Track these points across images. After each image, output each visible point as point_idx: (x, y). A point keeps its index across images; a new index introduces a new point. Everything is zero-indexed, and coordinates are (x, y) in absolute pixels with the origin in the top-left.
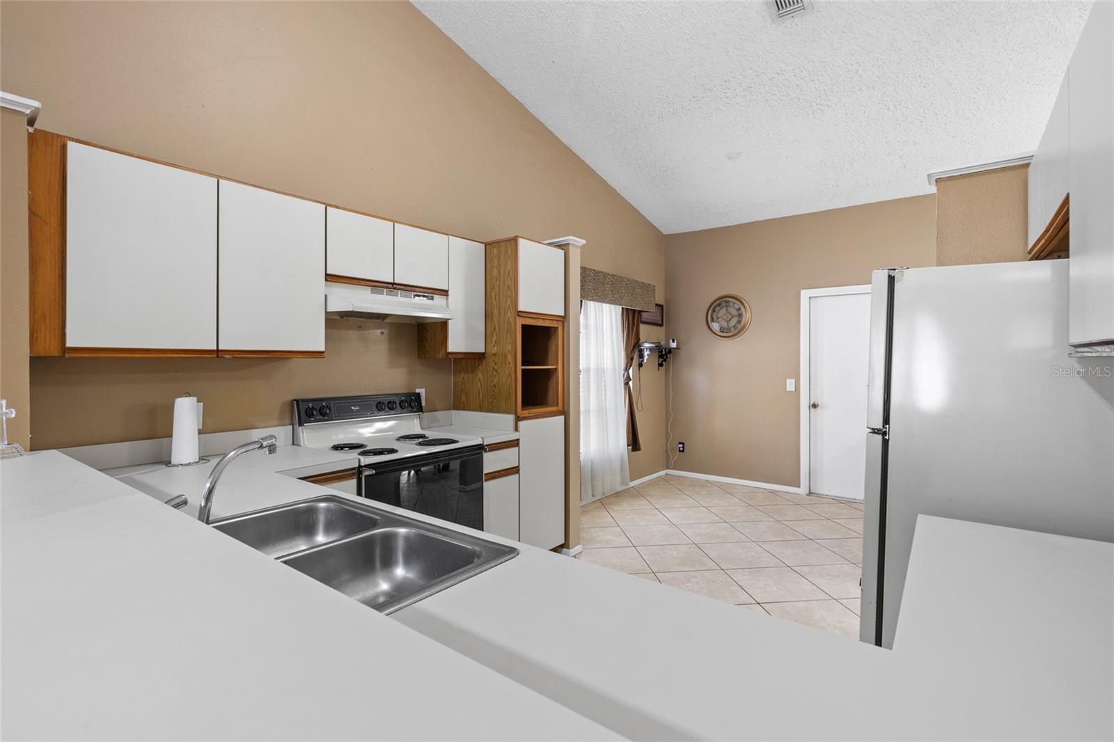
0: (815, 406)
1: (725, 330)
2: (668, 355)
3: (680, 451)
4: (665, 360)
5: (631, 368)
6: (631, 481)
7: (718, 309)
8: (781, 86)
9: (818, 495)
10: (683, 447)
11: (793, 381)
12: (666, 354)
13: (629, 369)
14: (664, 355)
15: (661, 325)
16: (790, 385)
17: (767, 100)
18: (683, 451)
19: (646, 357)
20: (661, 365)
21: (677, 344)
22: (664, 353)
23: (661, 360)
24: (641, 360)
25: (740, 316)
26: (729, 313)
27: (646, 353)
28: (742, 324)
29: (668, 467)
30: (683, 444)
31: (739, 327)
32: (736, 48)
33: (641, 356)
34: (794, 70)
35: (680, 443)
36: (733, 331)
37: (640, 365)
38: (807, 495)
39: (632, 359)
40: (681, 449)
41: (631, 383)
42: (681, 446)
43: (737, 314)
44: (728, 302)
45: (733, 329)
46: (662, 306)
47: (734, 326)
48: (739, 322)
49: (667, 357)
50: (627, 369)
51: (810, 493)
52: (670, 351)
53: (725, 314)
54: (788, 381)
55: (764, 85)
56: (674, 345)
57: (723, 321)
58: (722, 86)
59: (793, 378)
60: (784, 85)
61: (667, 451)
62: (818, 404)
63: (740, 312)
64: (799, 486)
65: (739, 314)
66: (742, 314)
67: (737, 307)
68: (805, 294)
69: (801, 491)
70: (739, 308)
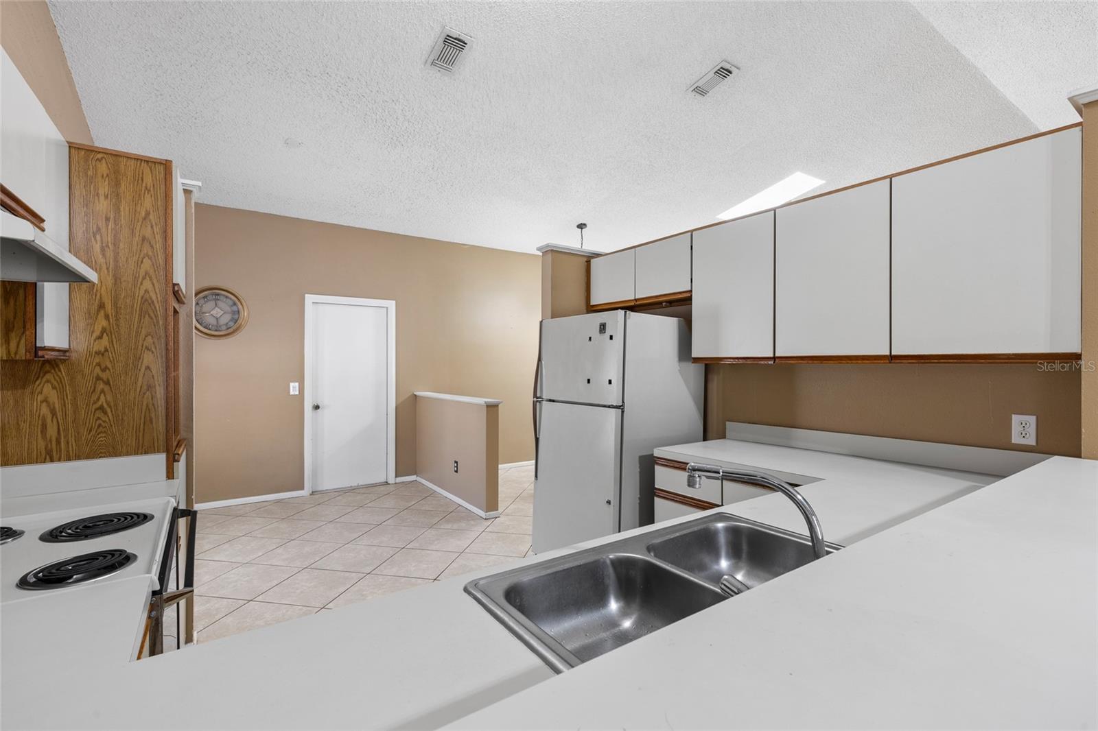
0: (317, 407)
1: (218, 329)
7: (203, 301)
8: (386, 111)
9: (321, 492)
11: (297, 384)
16: (294, 388)
17: (366, 114)
25: (235, 312)
28: (239, 321)
31: (233, 326)
32: (383, 60)
34: (406, 106)
36: (230, 330)
38: (311, 495)
43: (230, 311)
44: (218, 295)
45: (224, 328)
47: (226, 325)
48: (234, 320)
51: (313, 493)
54: (292, 385)
55: (375, 102)
57: (211, 317)
58: (343, 79)
59: (297, 382)
60: (388, 112)
62: (320, 406)
63: (235, 308)
64: (302, 488)
65: (233, 311)
66: (239, 312)
67: (231, 303)
68: (309, 299)
69: (305, 493)
70: (235, 304)
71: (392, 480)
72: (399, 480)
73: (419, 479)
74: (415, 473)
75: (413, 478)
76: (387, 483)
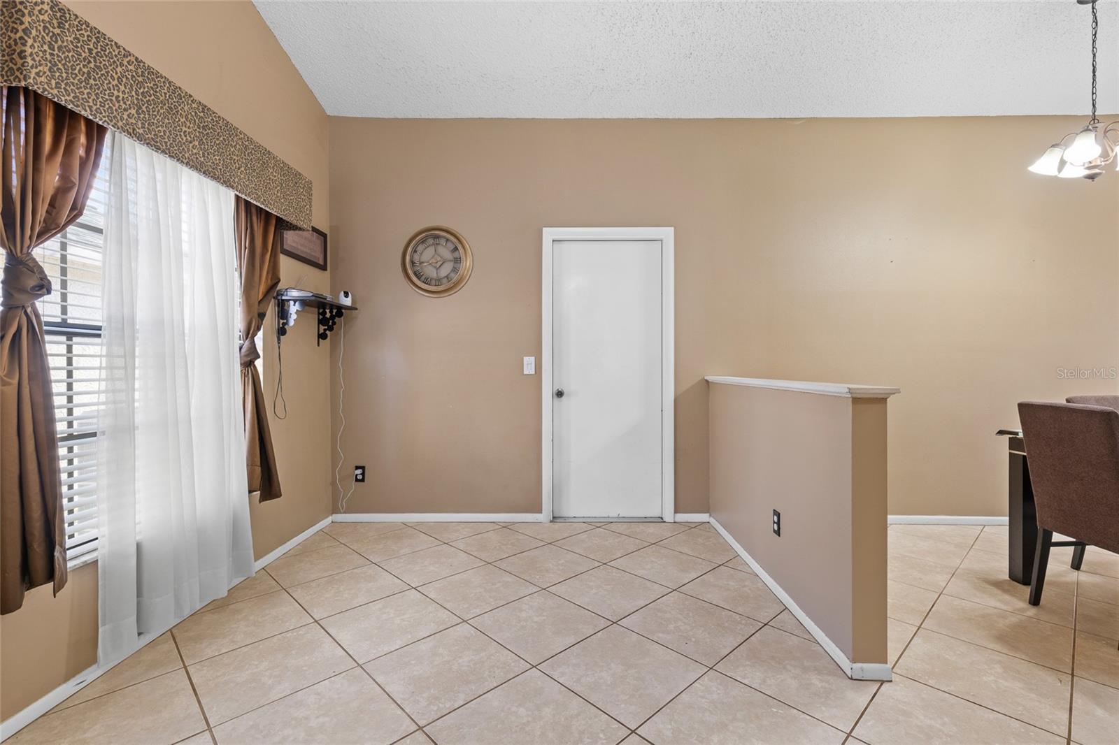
0: (560, 394)
1: (433, 282)
2: (337, 319)
3: (357, 480)
4: (331, 329)
5: (260, 334)
6: (256, 559)
7: (420, 248)
9: (564, 519)
10: (363, 474)
11: (533, 359)
12: (332, 317)
13: (255, 334)
14: (328, 320)
15: (323, 268)
16: (529, 369)
18: (363, 480)
19: (293, 317)
20: (322, 336)
21: (353, 300)
22: (328, 315)
23: (322, 328)
24: (282, 321)
25: (457, 260)
26: (439, 255)
27: (293, 309)
28: (461, 272)
29: (335, 510)
30: (363, 468)
31: (455, 277)
33: (283, 314)
35: (357, 468)
36: (446, 284)
37: (282, 331)
38: (550, 522)
39: (262, 316)
40: (360, 477)
41: (259, 363)
42: (359, 471)
43: (451, 258)
44: (437, 237)
45: (445, 281)
46: (324, 236)
47: (447, 277)
48: (455, 270)
49: (334, 323)
50: (249, 333)
51: (554, 519)
52: (340, 310)
53: (433, 257)
54: (526, 359)
56: (347, 302)
57: (430, 267)
59: (532, 356)
61: (333, 483)
62: (565, 391)
63: (456, 255)
64: (540, 511)
65: (455, 258)
66: (460, 258)
67: (451, 247)
68: (549, 234)
69: (544, 517)
70: (456, 249)
71: (669, 516)
72: (682, 517)
73: (712, 521)
74: (706, 509)
75: (703, 517)
76: (661, 520)
